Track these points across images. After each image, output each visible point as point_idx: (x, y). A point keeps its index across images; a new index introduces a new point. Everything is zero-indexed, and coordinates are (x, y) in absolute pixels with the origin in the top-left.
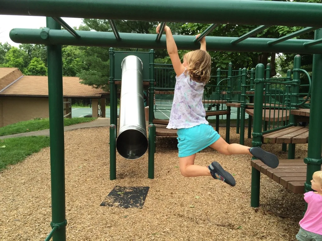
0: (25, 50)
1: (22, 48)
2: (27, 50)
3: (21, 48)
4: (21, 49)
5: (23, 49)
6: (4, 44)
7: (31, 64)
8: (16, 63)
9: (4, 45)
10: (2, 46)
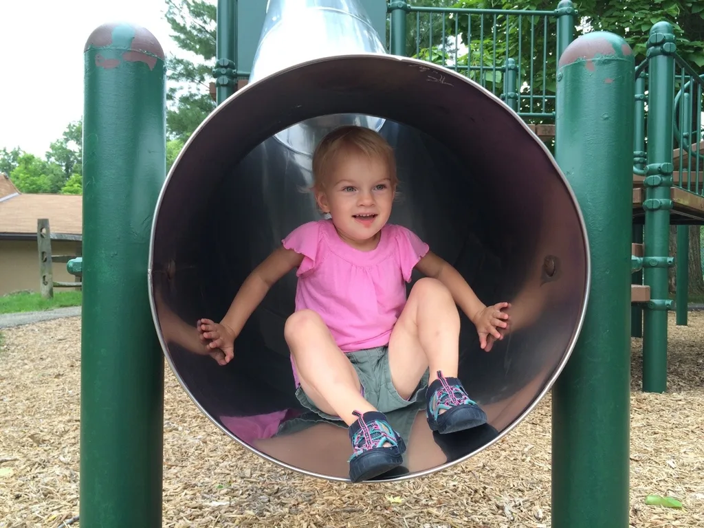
0: (57, 163)
1: (53, 159)
2: (64, 164)
3: (50, 159)
4: (48, 160)
5: (54, 161)
6: (12, 150)
7: (66, 188)
8: (31, 185)
9: (12, 152)
10: (7, 154)
